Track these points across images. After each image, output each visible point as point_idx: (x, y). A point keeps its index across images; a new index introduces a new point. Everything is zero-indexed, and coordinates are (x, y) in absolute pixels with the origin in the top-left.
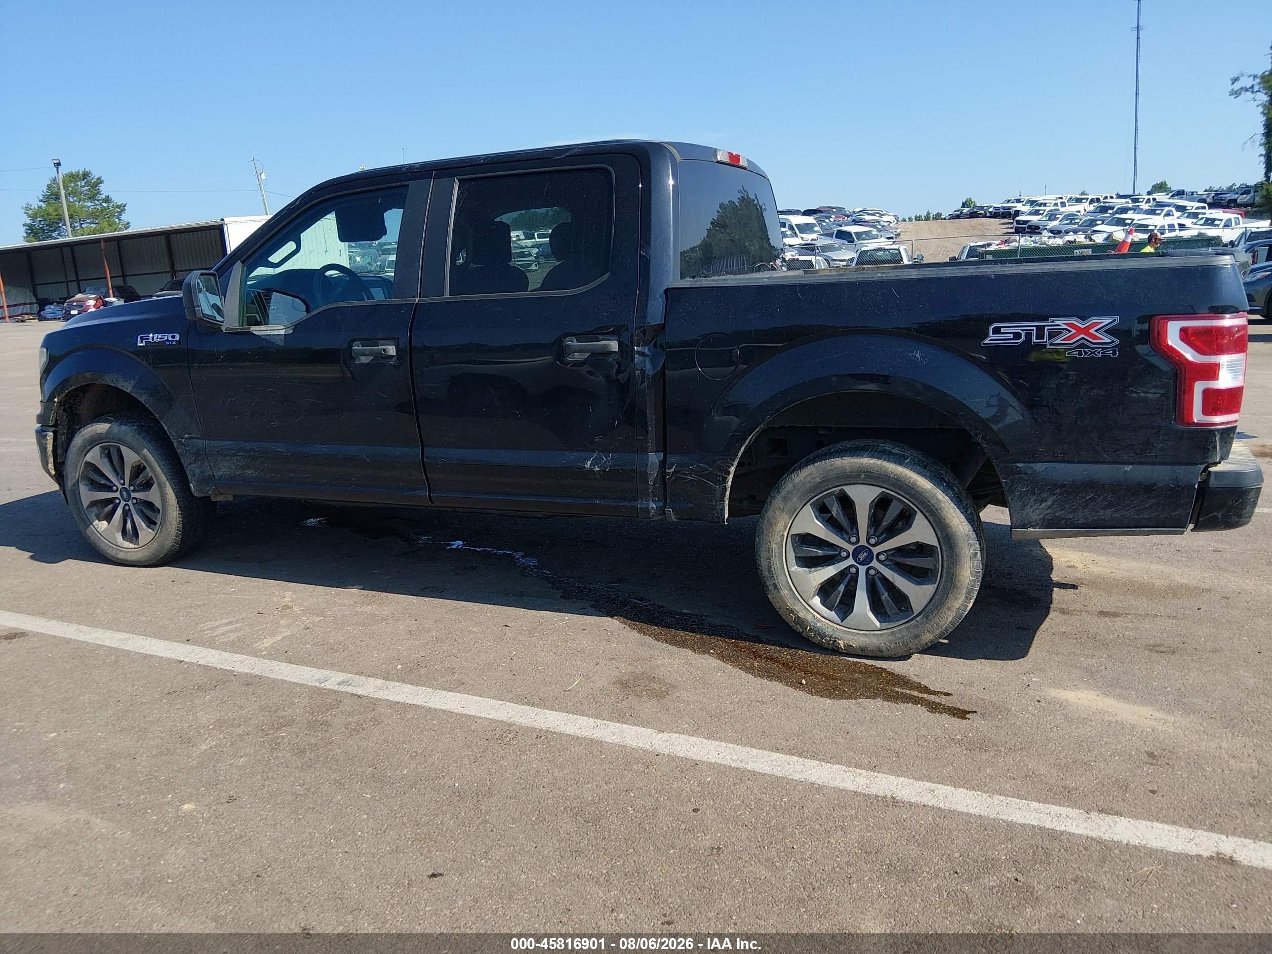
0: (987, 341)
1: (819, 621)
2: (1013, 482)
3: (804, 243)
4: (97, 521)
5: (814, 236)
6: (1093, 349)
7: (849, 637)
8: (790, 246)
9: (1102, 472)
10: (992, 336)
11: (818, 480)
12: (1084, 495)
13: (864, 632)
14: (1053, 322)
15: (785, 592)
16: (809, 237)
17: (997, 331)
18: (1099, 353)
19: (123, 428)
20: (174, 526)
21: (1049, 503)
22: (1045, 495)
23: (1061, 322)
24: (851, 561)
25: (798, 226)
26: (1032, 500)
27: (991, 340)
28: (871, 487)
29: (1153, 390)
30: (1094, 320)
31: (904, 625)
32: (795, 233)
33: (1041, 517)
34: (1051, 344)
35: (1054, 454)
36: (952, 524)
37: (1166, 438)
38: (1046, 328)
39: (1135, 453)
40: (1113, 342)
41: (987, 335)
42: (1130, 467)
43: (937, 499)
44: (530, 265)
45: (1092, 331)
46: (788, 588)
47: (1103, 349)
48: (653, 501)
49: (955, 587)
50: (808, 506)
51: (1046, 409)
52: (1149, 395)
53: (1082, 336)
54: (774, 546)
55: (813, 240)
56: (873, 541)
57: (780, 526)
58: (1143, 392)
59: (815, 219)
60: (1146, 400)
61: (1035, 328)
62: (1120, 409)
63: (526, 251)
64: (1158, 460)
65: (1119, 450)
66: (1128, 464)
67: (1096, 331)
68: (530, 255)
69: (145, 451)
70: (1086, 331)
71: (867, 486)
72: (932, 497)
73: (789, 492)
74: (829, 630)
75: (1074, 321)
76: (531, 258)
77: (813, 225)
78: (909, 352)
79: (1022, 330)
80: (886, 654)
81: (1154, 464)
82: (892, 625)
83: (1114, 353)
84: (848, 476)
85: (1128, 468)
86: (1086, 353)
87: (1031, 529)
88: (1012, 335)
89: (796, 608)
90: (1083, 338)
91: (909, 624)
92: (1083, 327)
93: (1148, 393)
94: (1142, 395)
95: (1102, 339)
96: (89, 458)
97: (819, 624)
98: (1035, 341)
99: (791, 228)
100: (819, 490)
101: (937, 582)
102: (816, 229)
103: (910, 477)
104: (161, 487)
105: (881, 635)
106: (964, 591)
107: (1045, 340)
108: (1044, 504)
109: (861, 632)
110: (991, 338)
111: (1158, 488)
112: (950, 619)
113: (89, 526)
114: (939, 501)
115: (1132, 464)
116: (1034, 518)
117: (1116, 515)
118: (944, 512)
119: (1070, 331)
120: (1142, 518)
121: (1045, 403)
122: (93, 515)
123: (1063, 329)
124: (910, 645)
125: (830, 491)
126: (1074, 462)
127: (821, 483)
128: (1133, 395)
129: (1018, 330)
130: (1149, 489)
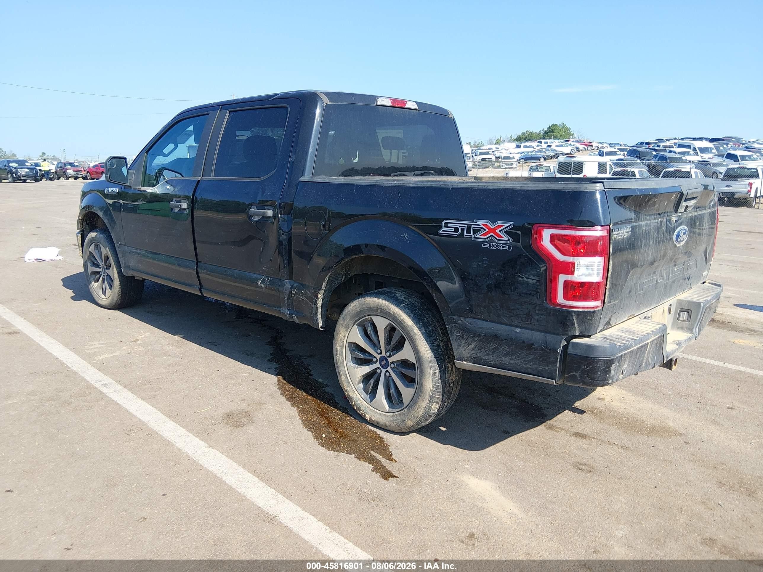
0: (440, 232)
1: (359, 400)
2: (452, 328)
3: (701, 160)
4: (94, 282)
5: (710, 156)
6: (497, 243)
7: (372, 413)
8: (690, 161)
9: (502, 329)
10: (444, 229)
11: (358, 309)
12: (492, 344)
13: (380, 412)
14: (476, 222)
15: (343, 378)
16: (706, 157)
17: (446, 225)
18: (500, 247)
19: (101, 235)
20: (117, 290)
21: (473, 346)
22: (470, 340)
23: (480, 223)
24: (378, 365)
25: (700, 149)
26: (463, 342)
27: (443, 231)
28: (384, 319)
29: (532, 277)
30: (499, 223)
31: (399, 412)
32: (697, 153)
33: (469, 355)
34: (474, 238)
35: (476, 313)
36: (421, 351)
37: (540, 312)
38: (472, 226)
39: (522, 320)
40: (509, 240)
41: (440, 228)
42: (519, 330)
43: (414, 332)
44: (512, 164)
45: (497, 231)
46: (345, 376)
47: (503, 244)
48: (288, 309)
49: (422, 393)
50: (355, 326)
51: (471, 282)
52: (529, 280)
53: (492, 234)
54: (339, 348)
55: (709, 158)
56: (388, 354)
57: (341, 336)
58: (526, 278)
59: (714, 145)
60: (528, 283)
61: (466, 226)
62: (512, 288)
63: (511, 156)
64: (535, 327)
65: (512, 316)
66: (518, 327)
67: (500, 231)
68: (514, 158)
69: (107, 248)
70: (493, 230)
71: (382, 318)
72: (412, 331)
73: (346, 315)
74: (363, 407)
75: (488, 223)
76: (514, 160)
77: (712, 149)
78: (402, 234)
79: (460, 226)
80: (389, 429)
81: (533, 330)
82: (394, 410)
83: (509, 248)
84: (372, 310)
85: (518, 330)
86: (493, 246)
87: (465, 363)
88: (454, 229)
89: (348, 389)
90: (492, 235)
91: (401, 412)
92: (492, 227)
93: (529, 278)
94: (525, 279)
95: (503, 237)
96: (90, 249)
97: (359, 402)
98: (466, 234)
99: (694, 149)
100: (359, 316)
101: (416, 388)
102: (713, 151)
103: (401, 316)
104: (113, 268)
105: (388, 416)
106: (428, 397)
107: (471, 235)
108: (470, 347)
109: (379, 412)
110: (443, 230)
111: (535, 348)
112: (421, 414)
113: (90, 285)
114: (415, 334)
115: (520, 328)
116: (466, 355)
117: (512, 362)
118: (417, 342)
119: (485, 230)
120: (528, 368)
121: (470, 277)
122: (92, 279)
123: (481, 228)
124: (401, 426)
125: (365, 318)
126: (487, 321)
127: (360, 311)
128: (520, 279)
129: (457, 226)
130: (529, 346)
